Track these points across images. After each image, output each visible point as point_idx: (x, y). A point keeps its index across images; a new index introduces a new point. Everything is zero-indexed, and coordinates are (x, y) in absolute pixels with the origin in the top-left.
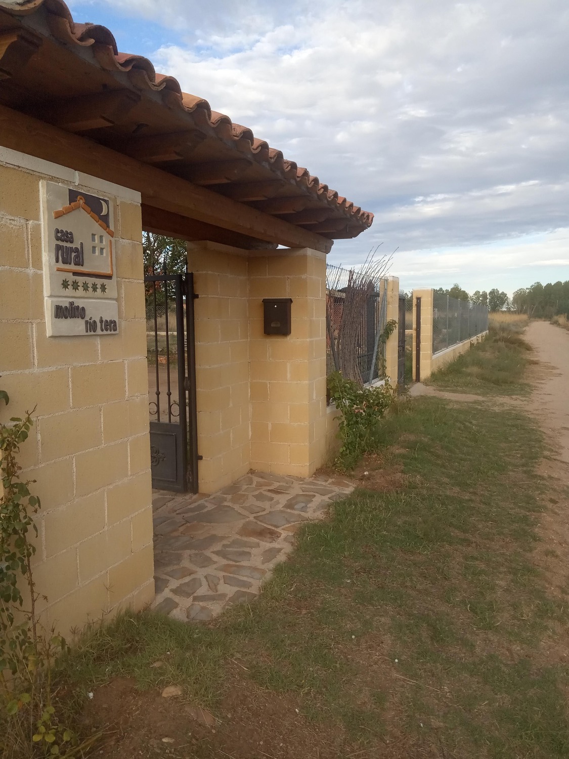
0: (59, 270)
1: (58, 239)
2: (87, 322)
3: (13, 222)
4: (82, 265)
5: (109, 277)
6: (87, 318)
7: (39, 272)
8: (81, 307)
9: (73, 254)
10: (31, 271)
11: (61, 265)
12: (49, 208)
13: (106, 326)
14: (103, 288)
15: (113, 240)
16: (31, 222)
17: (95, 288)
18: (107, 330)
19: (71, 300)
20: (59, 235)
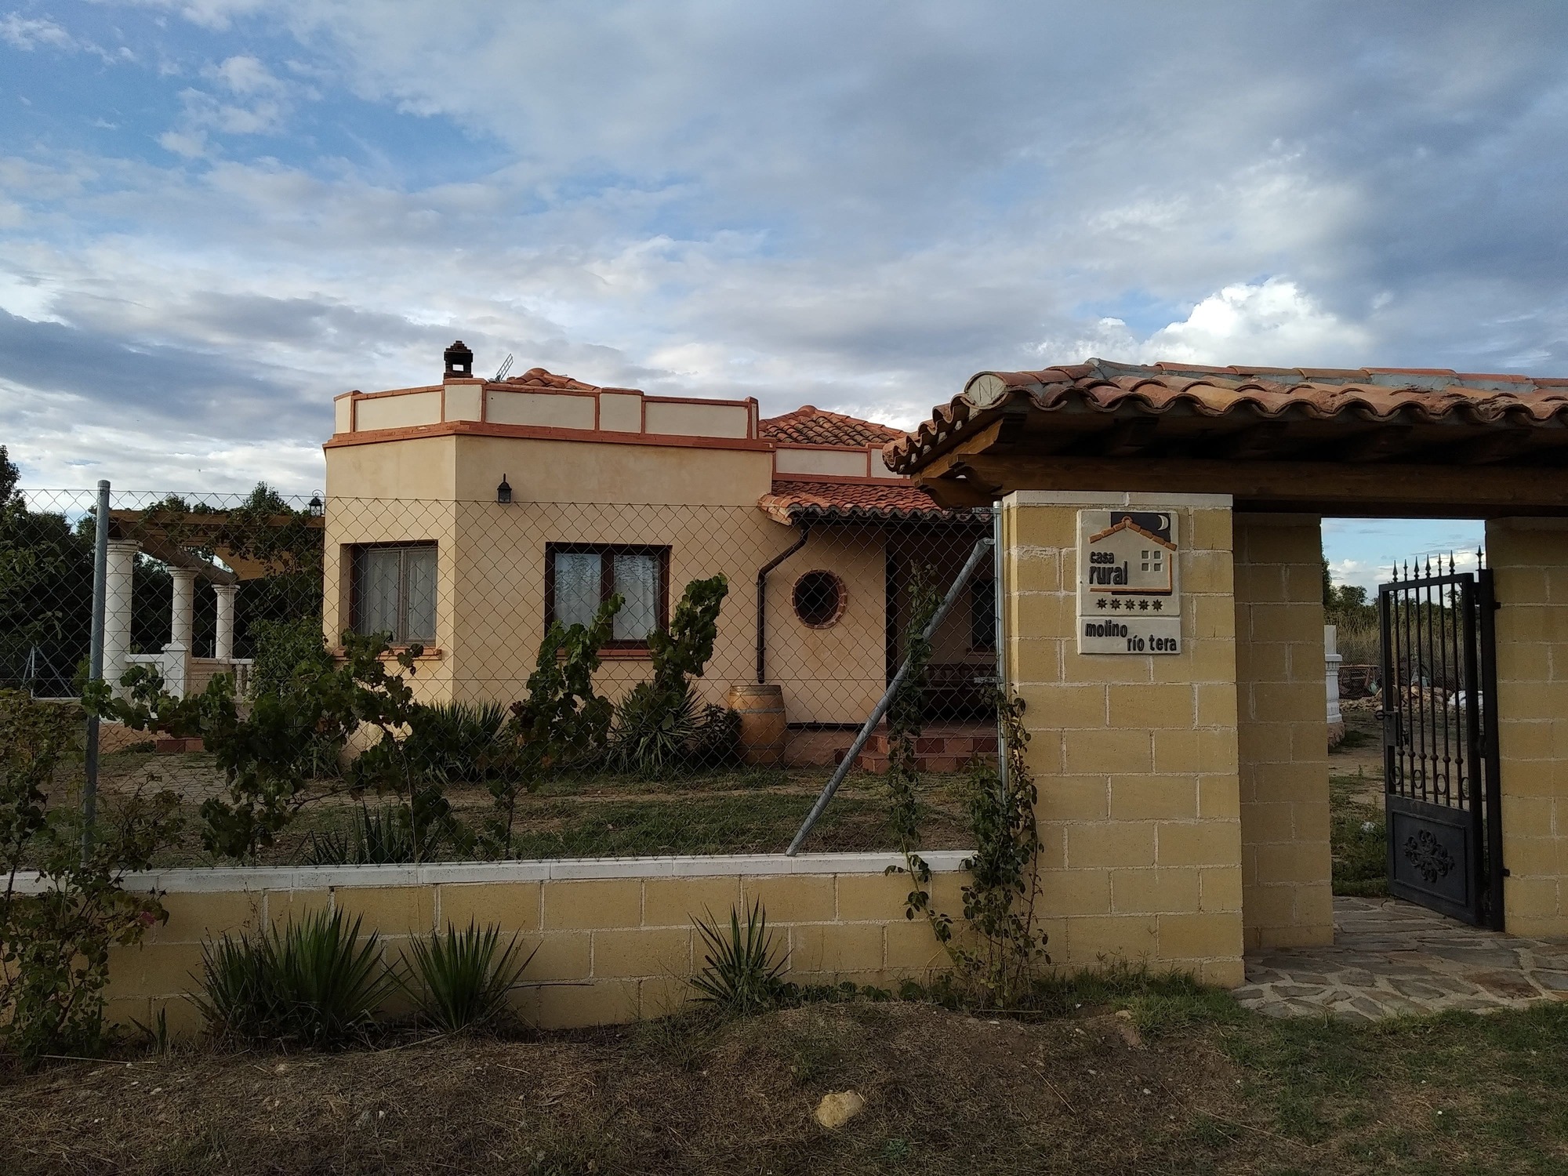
0: (1092, 590)
1: (1093, 561)
2: (1129, 641)
3: (1044, 553)
4: (1126, 584)
5: (1168, 593)
6: (1130, 636)
7: (1072, 594)
8: (1120, 625)
9: (1113, 574)
10: (1062, 593)
11: (1096, 585)
12: (1083, 536)
13: (1158, 644)
14: (1157, 605)
15: (1175, 554)
16: (1064, 550)
17: (1144, 605)
18: (1160, 649)
19: (1108, 618)
20: (1095, 557)
